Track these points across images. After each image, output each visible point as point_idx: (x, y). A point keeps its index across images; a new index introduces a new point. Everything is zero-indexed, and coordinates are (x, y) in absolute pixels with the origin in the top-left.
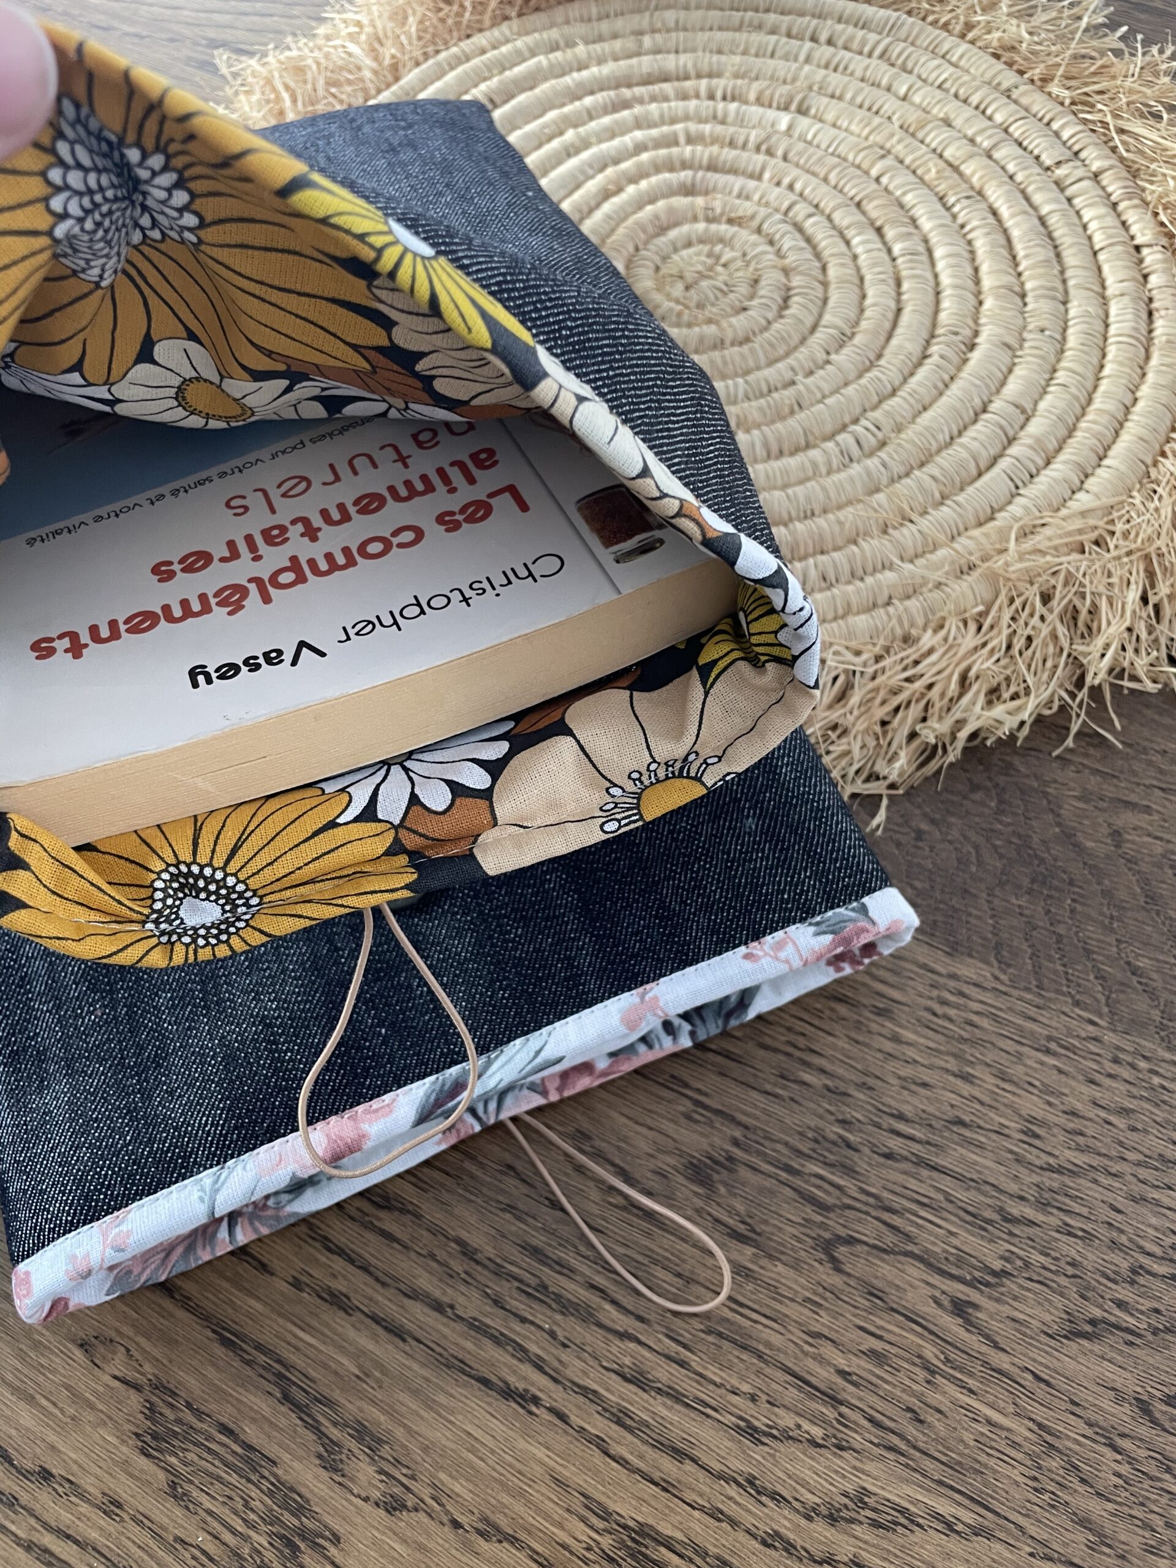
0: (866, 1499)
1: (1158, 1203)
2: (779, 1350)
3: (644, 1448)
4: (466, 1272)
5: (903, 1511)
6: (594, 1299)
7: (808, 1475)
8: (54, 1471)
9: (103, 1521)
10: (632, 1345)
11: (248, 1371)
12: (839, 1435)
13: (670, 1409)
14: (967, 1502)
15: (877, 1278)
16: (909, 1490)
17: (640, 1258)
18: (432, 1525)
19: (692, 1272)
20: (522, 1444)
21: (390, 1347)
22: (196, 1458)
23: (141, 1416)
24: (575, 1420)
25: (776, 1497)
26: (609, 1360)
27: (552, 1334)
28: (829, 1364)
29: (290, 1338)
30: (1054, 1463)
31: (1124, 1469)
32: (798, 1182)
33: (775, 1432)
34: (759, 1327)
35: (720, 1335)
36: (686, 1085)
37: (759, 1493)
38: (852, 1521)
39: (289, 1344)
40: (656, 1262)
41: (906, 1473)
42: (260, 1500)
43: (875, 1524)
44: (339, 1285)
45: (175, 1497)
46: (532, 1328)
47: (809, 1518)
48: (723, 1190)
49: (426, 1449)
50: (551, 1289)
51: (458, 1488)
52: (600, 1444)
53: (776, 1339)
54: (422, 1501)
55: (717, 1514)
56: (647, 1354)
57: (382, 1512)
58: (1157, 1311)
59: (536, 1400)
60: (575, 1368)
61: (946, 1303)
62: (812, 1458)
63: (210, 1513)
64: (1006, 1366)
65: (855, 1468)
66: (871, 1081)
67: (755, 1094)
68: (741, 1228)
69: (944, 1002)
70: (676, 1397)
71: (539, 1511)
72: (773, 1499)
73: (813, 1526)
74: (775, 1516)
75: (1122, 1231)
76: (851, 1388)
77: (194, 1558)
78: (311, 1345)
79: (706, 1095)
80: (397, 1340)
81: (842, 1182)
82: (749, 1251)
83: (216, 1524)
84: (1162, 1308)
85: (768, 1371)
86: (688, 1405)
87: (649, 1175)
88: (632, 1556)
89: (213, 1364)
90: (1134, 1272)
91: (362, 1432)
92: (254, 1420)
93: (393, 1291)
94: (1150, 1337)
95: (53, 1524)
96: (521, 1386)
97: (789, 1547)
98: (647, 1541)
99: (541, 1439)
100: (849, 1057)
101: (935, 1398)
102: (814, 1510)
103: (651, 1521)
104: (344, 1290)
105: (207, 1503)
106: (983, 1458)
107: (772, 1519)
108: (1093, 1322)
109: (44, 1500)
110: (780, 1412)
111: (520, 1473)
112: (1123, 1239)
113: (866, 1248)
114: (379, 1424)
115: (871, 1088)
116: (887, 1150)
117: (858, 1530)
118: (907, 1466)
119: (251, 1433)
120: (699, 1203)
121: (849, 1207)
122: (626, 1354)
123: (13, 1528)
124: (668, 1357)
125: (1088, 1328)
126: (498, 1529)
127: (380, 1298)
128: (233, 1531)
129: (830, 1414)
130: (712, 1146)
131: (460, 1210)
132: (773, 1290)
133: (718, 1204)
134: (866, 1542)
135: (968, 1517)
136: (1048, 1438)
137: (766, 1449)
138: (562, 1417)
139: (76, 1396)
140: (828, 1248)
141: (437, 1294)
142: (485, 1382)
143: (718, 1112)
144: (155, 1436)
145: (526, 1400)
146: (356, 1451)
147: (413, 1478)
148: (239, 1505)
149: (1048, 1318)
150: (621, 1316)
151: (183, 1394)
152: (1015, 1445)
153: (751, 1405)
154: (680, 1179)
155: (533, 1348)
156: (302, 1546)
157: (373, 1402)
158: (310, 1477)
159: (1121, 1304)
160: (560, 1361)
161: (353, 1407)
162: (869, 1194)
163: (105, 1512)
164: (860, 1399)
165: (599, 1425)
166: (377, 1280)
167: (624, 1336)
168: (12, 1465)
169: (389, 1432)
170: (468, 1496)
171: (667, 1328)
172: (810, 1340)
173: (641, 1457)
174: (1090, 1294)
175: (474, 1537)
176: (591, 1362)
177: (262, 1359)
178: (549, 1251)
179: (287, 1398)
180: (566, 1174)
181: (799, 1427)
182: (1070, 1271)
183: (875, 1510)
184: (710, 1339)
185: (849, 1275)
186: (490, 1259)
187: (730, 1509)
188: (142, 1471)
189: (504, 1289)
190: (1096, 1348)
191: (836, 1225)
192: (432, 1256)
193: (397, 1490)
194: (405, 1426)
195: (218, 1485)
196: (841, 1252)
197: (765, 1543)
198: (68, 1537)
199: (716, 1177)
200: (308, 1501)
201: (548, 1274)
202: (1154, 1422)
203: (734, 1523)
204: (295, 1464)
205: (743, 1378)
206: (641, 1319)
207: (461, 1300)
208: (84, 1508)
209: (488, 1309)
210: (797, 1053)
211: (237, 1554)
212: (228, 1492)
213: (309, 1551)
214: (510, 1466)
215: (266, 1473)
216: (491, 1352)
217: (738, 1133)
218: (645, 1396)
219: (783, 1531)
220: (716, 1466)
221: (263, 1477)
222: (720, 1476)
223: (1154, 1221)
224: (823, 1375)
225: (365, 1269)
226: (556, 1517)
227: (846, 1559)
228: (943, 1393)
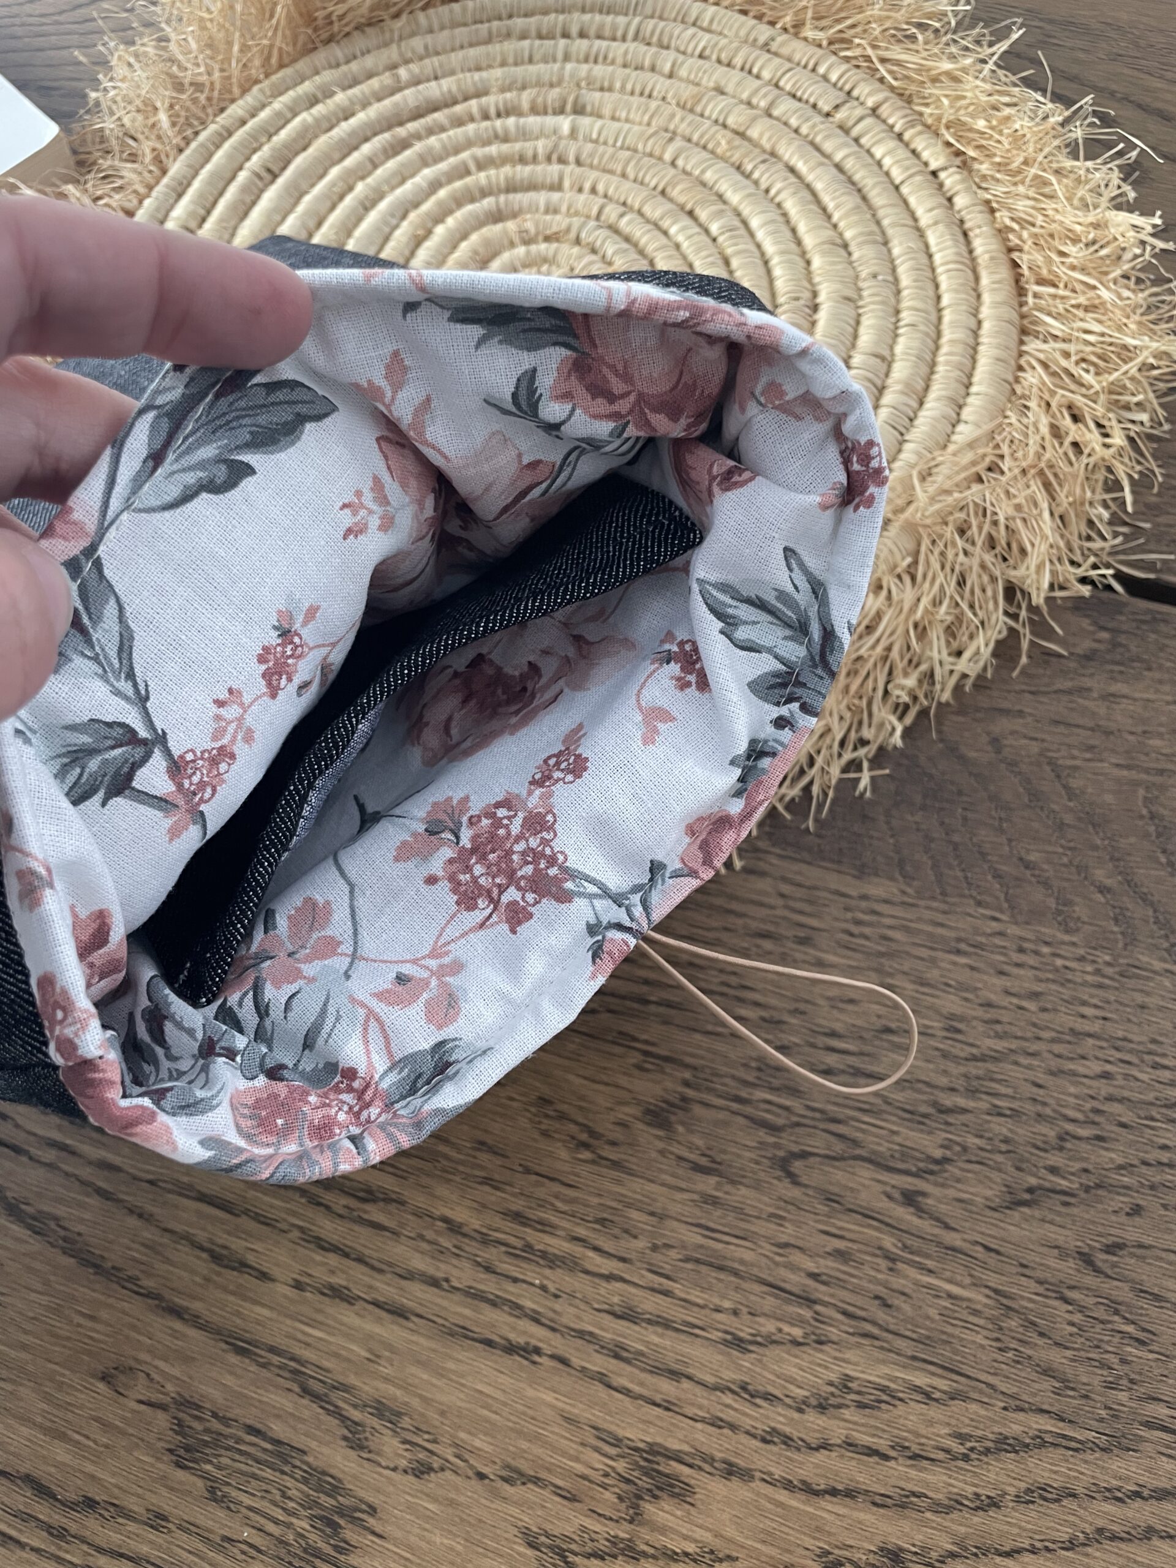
0: (850, 1385)
1: (1074, 1074)
2: (752, 1265)
3: (644, 1376)
4: (455, 1246)
5: (884, 1389)
6: (577, 1250)
7: (794, 1372)
8: (97, 1498)
9: (152, 1535)
10: (619, 1285)
11: (264, 1373)
12: (818, 1331)
13: (662, 1336)
14: (939, 1371)
15: (830, 1183)
16: (886, 1370)
17: (614, 1204)
18: (458, 1480)
19: (664, 1209)
20: (530, 1392)
21: (395, 1327)
22: (229, 1462)
23: (170, 1433)
24: (576, 1361)
25: (769, 1397)
26: (599, 1302)
27: (543, 1288)
28: (799, 1269)
29: (300, 1336)
30: (1013, 1323)
31: (1077, 1318)
32: (748, 1110)
33: (759, 1339)
34: (732, 1247)
35: (697, 1261)
36: (635, 1039)
37: (752, 1396)
38: (839, 1406)
39: (300, 1341)
40: (629, 1206)
41: (881, 1355)
42: (295, 1489)
43: (861, 1406)
44: (338, 1280)
45: (215, 1501)
46: (524, 1286)
47: (800, 1411)
48: (680, 1129)
49: (443, 1413)
50: (537, 1247)
51: (477, 1443)
52: (602, 1379)
53: (748, 1256)
54: (447, 1461)
55: (717, 1423)
56: (633, 1290)
57: (411, 1478)
58: (1086, 1171)
59: (537, 1351)
60: (568, 1314)
61: (897, 1195)
62: (796, 1357)
63: (250, 1508)
64: (958, 1243)
65: (835, 1358)
66: (802, 1006)
67: (698, 1036)
68: (704, 1161)
69: (858, 923)
70: (665, 1324)
71: (554, 1449)
72: (766, 1399)
73: (806, 1417)
74: (772, 1415)
75: (1045, 1104)
76: (823, 1288)
77: (243, 1553)
78: (321, 1339)
79: (653, 1044)
80: (401, 1320)
81: (788, 1103)
82: (713, 1180)
83: (258, 1518)
84: (1090, 1167)
85: (746, 1285)
86: (677, 1330)
87: (611, 1127)
88: (646, 1474)
89: (231, 1373)
90: (1061, 1139)
91: (380, 1409)
92: (278, 1416)
93: (389, 1276)
94: (1083, 1195)
95: (105, 1546)
96: (521, 1340)
97: (787, 1440)
98: (659, 1459)
99: (547, 1385)
100: (779, 987)
101: (897, 1282)
102: (804, 1403)
103: (659, 1440)
104: (344, 1283)
105: (247, 1500)
106: (949, 1329)
107: (768, 1417)
108: (1030, 1190)
109: (92, 1526)
110: (761, 1320)
111: (533, 1418)
112: (1048, 1111)
113: (818, 1159)
114: (395, 1399)
115: (803, 1013)
116: (824, 1067)
117: (846, 1413)
118: (882, 1348)
119: (278, 1429)
120: (660, 1145)
121: (798, 1124)
122: (614, 1294)
123: (68, 1557)
124: (653, 1290)
125: (1027, 1196)
126: (521, 1474)
127: (378, 1284)
128: (276, 1522)
129: (807, 1314)
130: (665, 1090)
131: (442, 1190)
132: (740, 1212)
133: (679, 1143)
134: (855, 1423)
135: (943, 1384)
136: (1005, 1301)
137: (754, 1356)
138: (564, 1361)
139: (106, 1426)
140: (784, 1165)
141: (431, 1271)
142: (489, 1343)
143: (667, 1059)
144: (188, 1449)
145: (528, 1352)
146: (378, 1427)
147: (435, 1441)
148: (278, 1498)
149: (989, 1193)
150: (605, 1261)
151: (207, 1405)
152: (976, 1313)
153: (733, 1318)
154: (641, 1126)
155: (528, 1304)
156: (342, 1522)
157: (387, 1379)
158: (339, 1458)
159: (1053, 1170)
160: (555, 1311)
161: (369, 1388)
162: (814, 1109)
163: (152, 1527)
164: (832, 1296)
165: (599, 1363)
166: (373, 1268)
167: (610, 1277)
168: (57, 1500)
169: (406, 1404)
170: (488, 1448)
171: (649, 1264)
172: (781, 1251)
173: (641, 1384)
174: (1024, 1166)
175: (500, 1484)
176: (582, 1306)
177: (276, 1359)
178: (529, 1213)
179: (306, 1391)
180: (534, 1140)
181: (780, 1330)
182: (1004, 1147)
183: (859, 1393)
184: (689, 1266)
185: (806, 1186)
186: (476, 1231)
187: (729, 1415)
188: (181, 1483)
189: (491, 1254)
190: (1037, 1213)
191: (788, 1142)
192: (421, 1237)
193: (422, 1455)
194: (421, 1396)
195: (254, 1482)
196: (797, 1166)
197: (764, 1441)
198: (122, 1555)
199: (673, 1118)
200: (340, 1481)
201: (532, 1236)
202: (1097, 1271)
203: (733, 1427)
204: (325, 1450)
205: (723, 1297)
206: (623, 1260)
207: (455, 1272)
208: (132, 1527)
209: (483, 1276)
210: (731, 992)
211: (281, 1542)
212: (265, 1487)
213: (350, 1526)
214: (524, 1414)
215: (298, 1463)
216: (491, 1315)
217: (687, 1075)
218: (637, 1328)
219: (779, 1426)
220: (710, 1379)
221: (295, 1467)
222: (716, 1388)
223: (1072, 1090)
224: (795, 1281)
225: (360, 1260)
226: (572, 1452)
227: (839, 1442)
228: (906, 1277)
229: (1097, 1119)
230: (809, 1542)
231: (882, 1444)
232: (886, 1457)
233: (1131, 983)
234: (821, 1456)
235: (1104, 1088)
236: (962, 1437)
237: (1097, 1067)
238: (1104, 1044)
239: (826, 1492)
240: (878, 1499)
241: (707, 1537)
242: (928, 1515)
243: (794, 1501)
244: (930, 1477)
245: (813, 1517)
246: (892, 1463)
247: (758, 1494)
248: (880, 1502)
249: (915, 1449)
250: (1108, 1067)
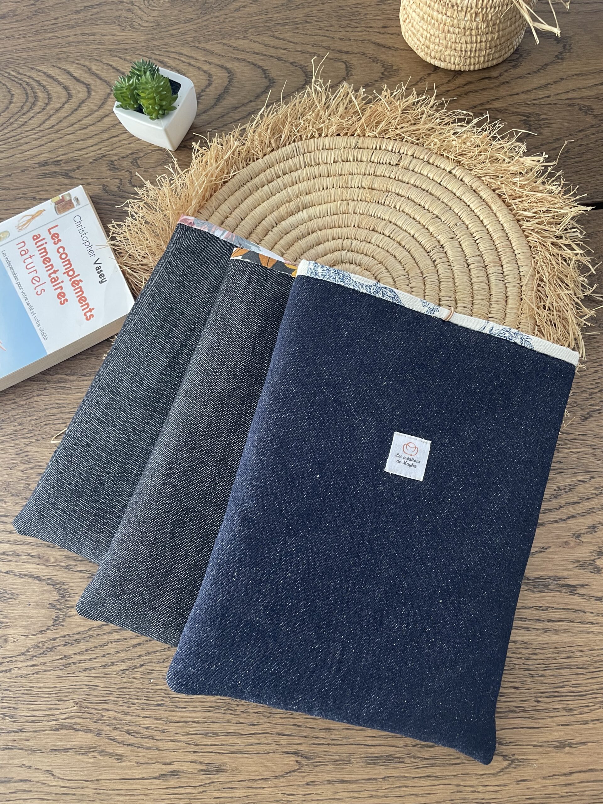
1: (587, 375)
5: (571, 485)
14: (583, 474)
38: (560, 495)
41: (566, 476)
43: (566, 492)
47: (550, 501)
64: (574, 437)
90: (591, 395)
106: (581, 461)
108: (588, 414)
112: (584, 389)
125: (588, 416)
136: (594, 447)
152: (587, 454)
159: (592, 405)
174: (583, 407)
182: (575, 405)
190: (592, 419)
223: (588, 380)
227: (565, 504)
228: (563, 453)
229: (598, 385)
230: (568, 534)
231: (576, 500)
232: (579, 503)
233: (592, 341)
234: (561, 510)
235: (597, 376)
236: (597, 489)
237: (592, 370)
238: (592, 363)
239: (567, 519)
240: (582, 514)
241: (541, 545)
242: (598, 512)
243: (560, 525)
244: (593, 503)
245: (567, 527)
246: (581, 504)
247: (549, 527)
248: (583, 515)
249: (586, 497)
250: (596, 369)
